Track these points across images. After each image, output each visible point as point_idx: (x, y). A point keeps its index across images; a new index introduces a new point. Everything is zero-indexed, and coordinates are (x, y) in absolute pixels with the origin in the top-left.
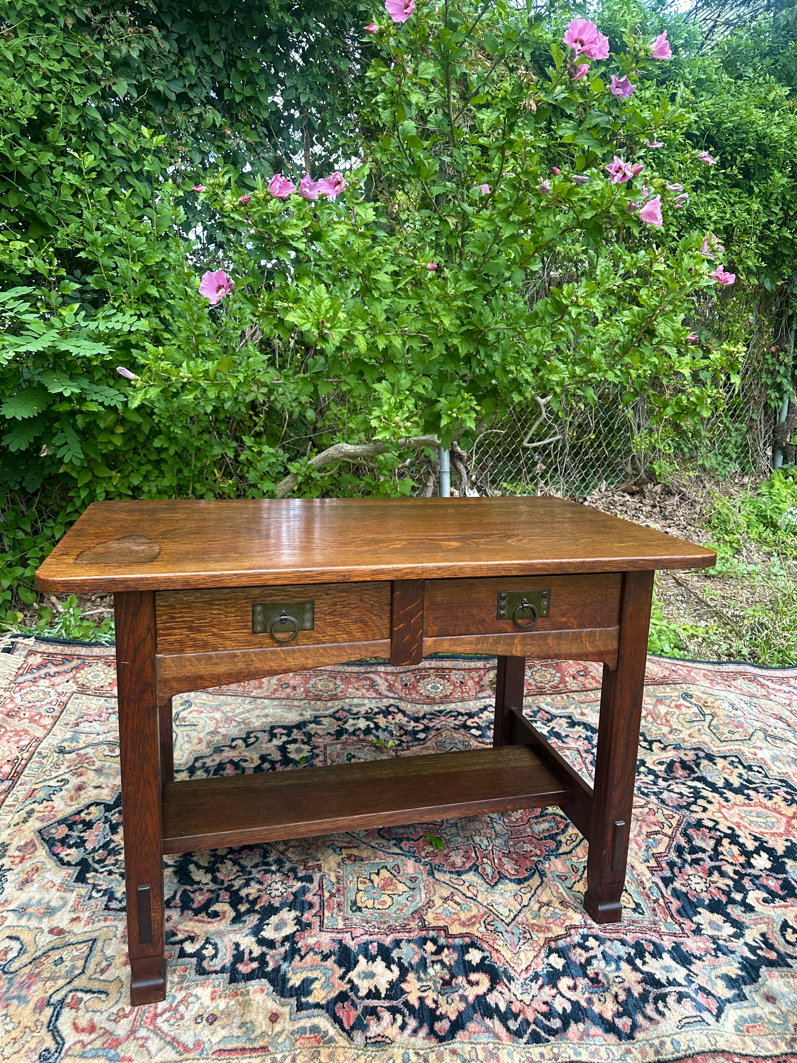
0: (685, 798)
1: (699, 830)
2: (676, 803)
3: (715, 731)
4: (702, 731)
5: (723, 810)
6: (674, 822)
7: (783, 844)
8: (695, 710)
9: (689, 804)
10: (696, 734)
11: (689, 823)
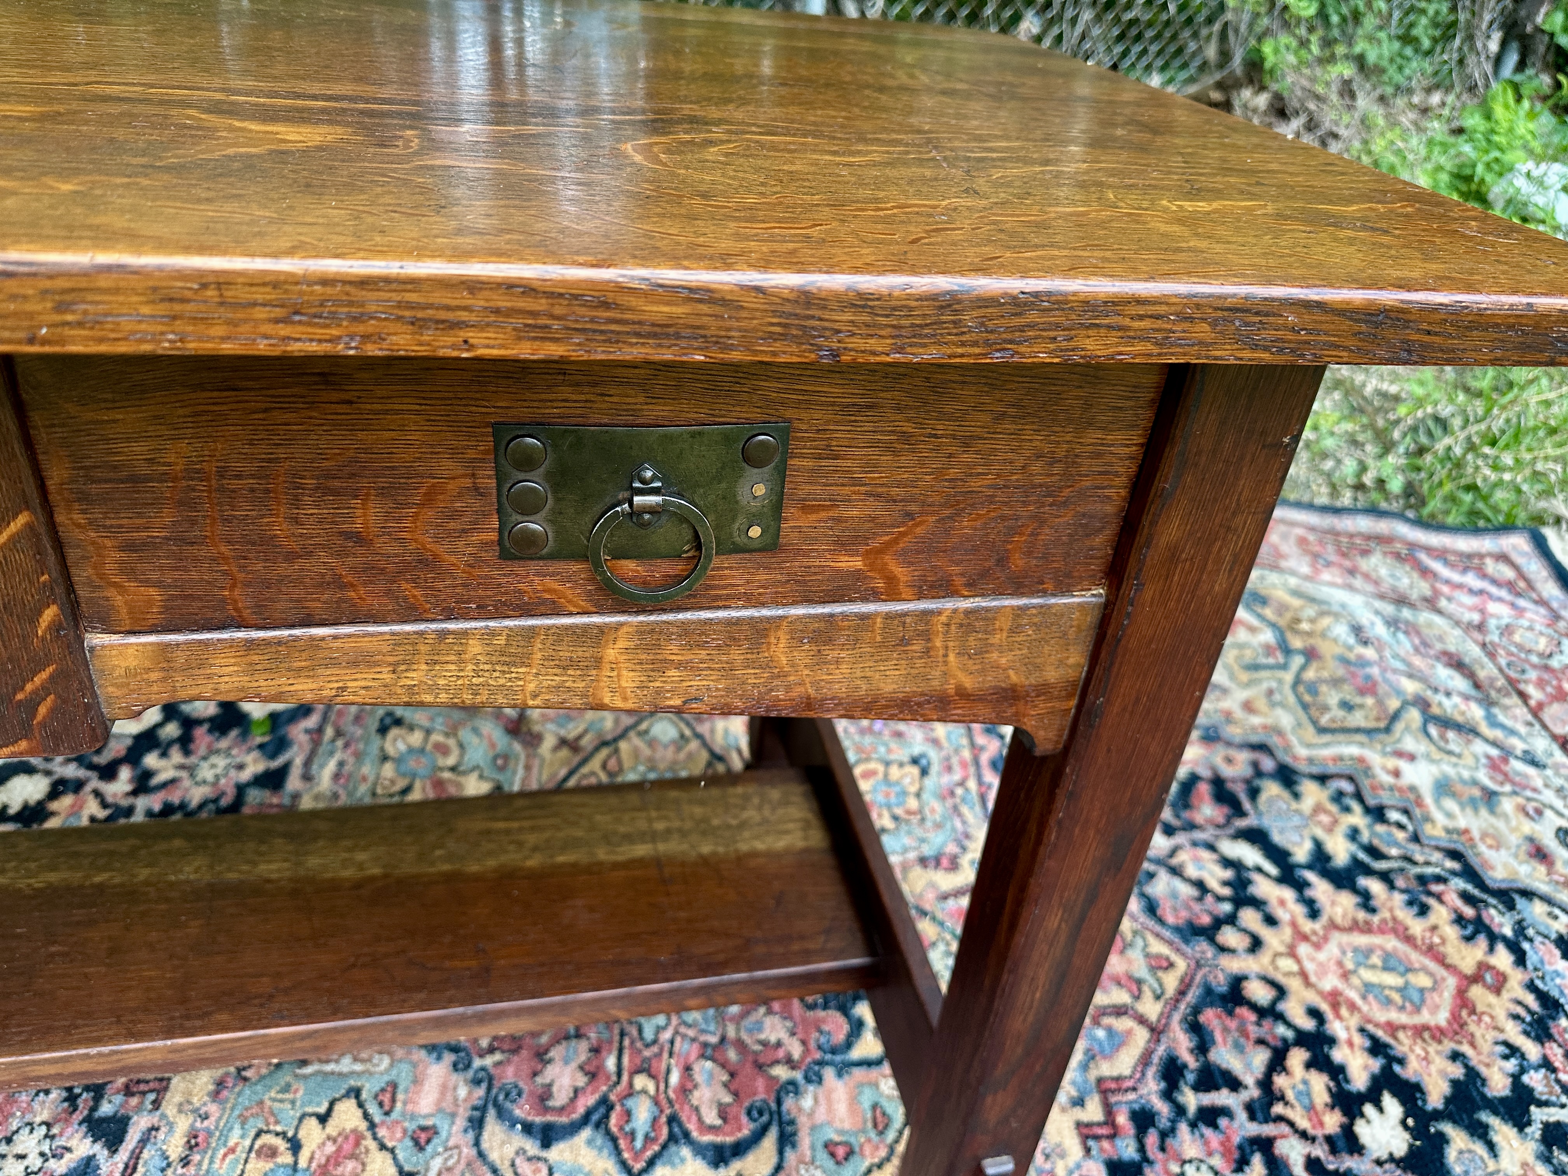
0: (1209, 898)
1: (1231, 1013)
2: (1184, 914)
3: (1307, 698)
4: (1277, 697)
5: (1303, 949)
6: (1171, 982)
7: (1442, 1073)
8: (1267, 636)
9: (1218, 923)
10: (1261, 704)
11: (1208, 991)
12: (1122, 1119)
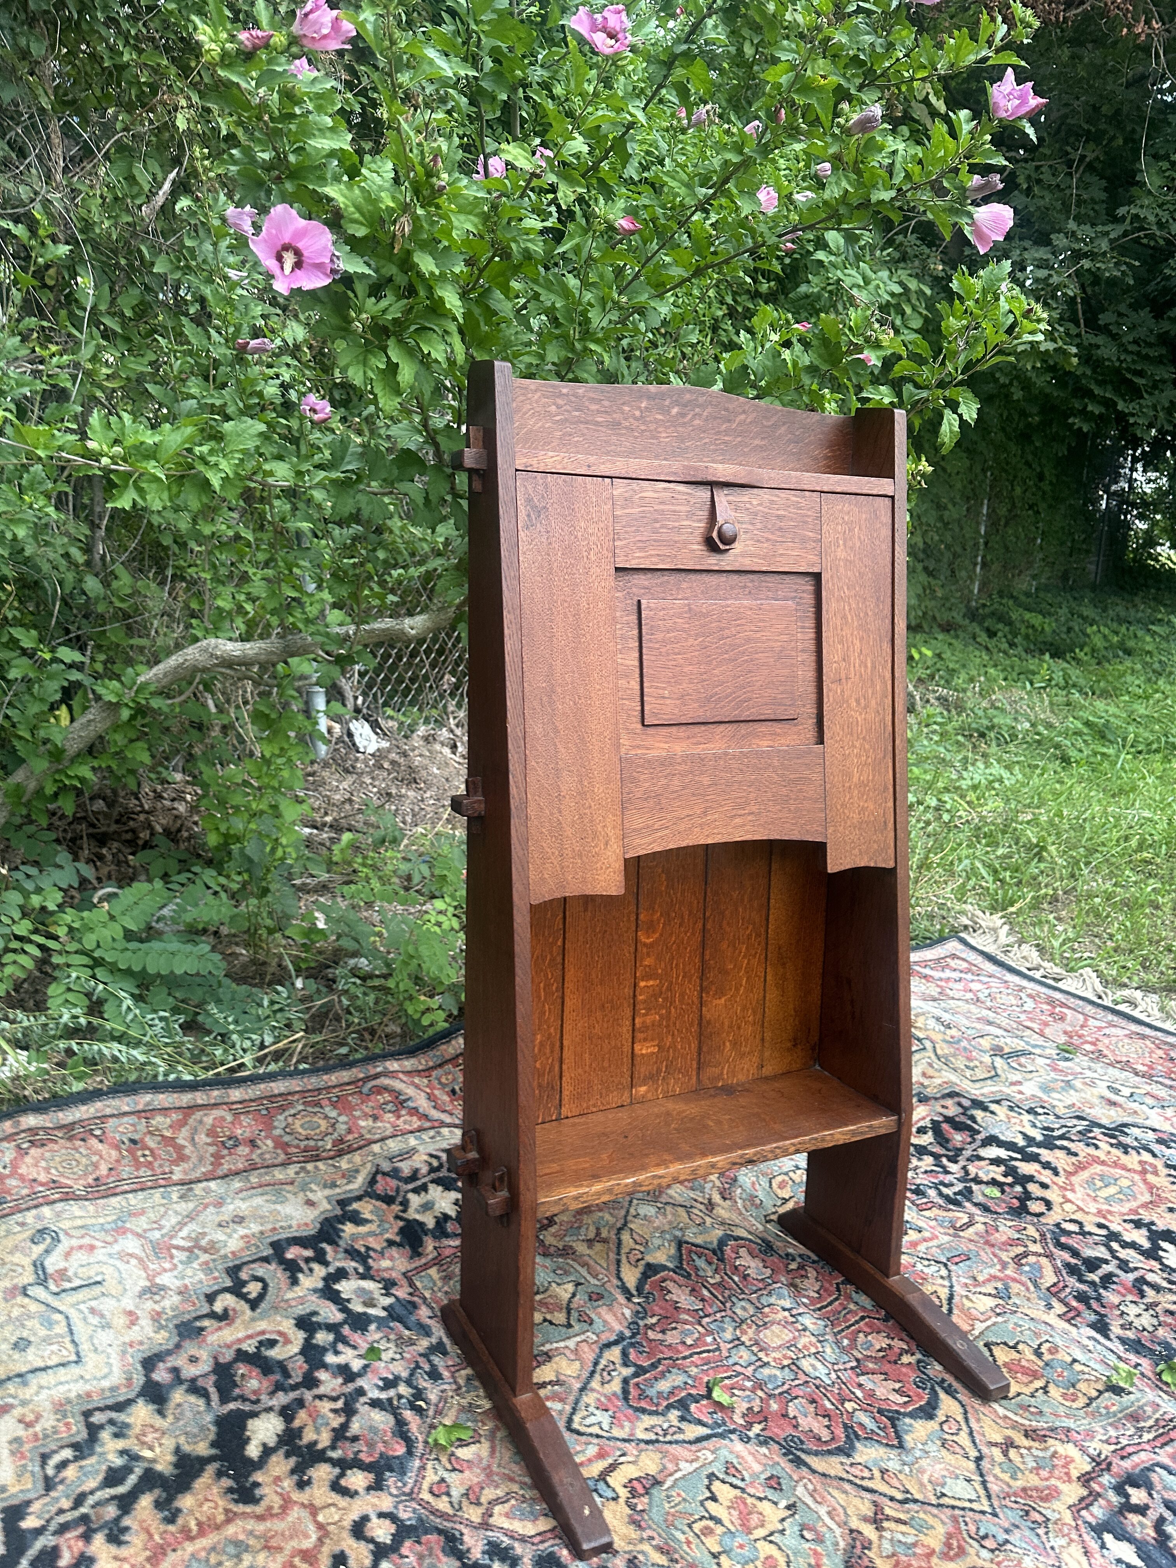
0: (1007, 1189)
5: (1069, 1195)
6: (1033, 1234)
12: (1074, 1304)
